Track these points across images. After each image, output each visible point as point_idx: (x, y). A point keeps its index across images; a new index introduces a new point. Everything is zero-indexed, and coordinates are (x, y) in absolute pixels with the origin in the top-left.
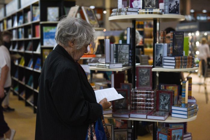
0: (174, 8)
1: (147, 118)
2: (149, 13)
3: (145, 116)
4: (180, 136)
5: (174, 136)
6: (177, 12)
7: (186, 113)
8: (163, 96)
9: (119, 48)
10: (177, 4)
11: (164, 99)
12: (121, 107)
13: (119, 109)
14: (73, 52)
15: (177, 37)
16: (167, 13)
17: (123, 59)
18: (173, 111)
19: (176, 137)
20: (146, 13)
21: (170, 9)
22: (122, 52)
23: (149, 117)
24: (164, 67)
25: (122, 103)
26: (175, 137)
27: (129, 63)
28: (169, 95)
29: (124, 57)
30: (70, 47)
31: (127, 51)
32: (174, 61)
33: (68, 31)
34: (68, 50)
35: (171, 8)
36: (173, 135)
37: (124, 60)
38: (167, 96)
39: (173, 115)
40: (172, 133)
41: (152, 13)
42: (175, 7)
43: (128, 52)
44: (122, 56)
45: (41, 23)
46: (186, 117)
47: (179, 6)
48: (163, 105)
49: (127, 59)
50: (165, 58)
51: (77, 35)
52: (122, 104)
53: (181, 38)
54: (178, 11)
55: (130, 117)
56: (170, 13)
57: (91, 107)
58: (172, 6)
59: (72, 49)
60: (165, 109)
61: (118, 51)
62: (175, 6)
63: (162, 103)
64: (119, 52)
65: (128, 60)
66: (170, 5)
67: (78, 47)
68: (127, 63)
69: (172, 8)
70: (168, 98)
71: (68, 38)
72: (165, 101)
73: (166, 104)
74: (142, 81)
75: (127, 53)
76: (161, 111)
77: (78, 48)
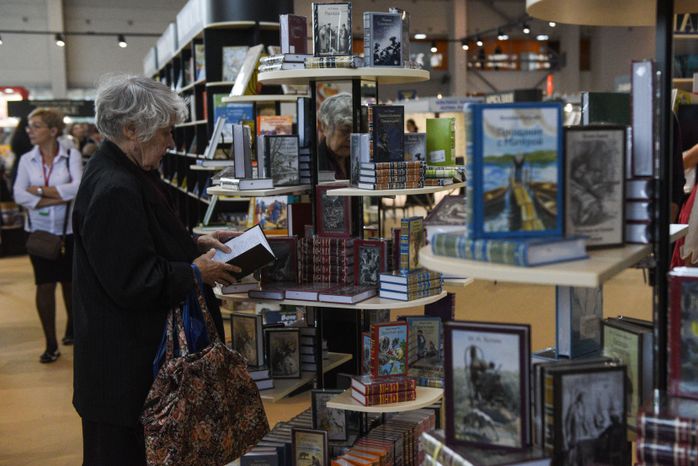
0: (388, 53)
1: (318, 301)
2: (328, 65)
3: (313, 296)
4: (401, 341)
5: (384, 341)
6: (396, 63)
7: (404, 289)
8: (366, 251)
9: (272, 145)
10: (394, 43)
11: (369, 258)
12: (281, 278)
13: (275, 281)
14: (136, 149)
15: (384, 118)
16: (370, 66)
17: (283, 170)
18: (383, 286)
19: (391, 343)
20: (322, 65)
21: (376, 57)
22: (280, 154)
23: (323, 297)
24: (360, 185)
25: (283, 267)
26: (386, 342)
27: (301, 177)
28: (377, 250)
29: (286, 164)
30: (128, 139)
31: (292, 150)
32: (373, 173)
33: (116, 105)
34: (126, 147)
35: (379, 53)
36: (382, 337)
37: (287, 171)
38: (374, 251)
39: (382, 293)
40: (380, 333)
41: (333, 65)
42: (391, 51)
43: (297, 154)
44: (282, 163)
45: (208, 84)
46: (404, 297)
47: (401, 48)
48: (366, 271)
49: (295, 169)
50: (364, 166)
51: (135, 111)
52: (282, 270)
53: (397, 121)
54: (399, 60)
55: (284, 298)
56: (376, 64)
57: (171, 269)
58: (381, 49)
59: (132, 143)
60: (370, 280)
61: (272, 150)
62: (389, 48)
63: (364, 268)
64: (274, 153)
65: (297, 172)
66: (376, 48)
67: (144, 136)
68: (296, 178)
69: (382, 54)
70: (376, 256)
71: (119, 121)
72: (371, 262)
73: (372, 271)
74: (328, 218)
75: (294, 157)
76: (363, 285)
77: (145, 139)
